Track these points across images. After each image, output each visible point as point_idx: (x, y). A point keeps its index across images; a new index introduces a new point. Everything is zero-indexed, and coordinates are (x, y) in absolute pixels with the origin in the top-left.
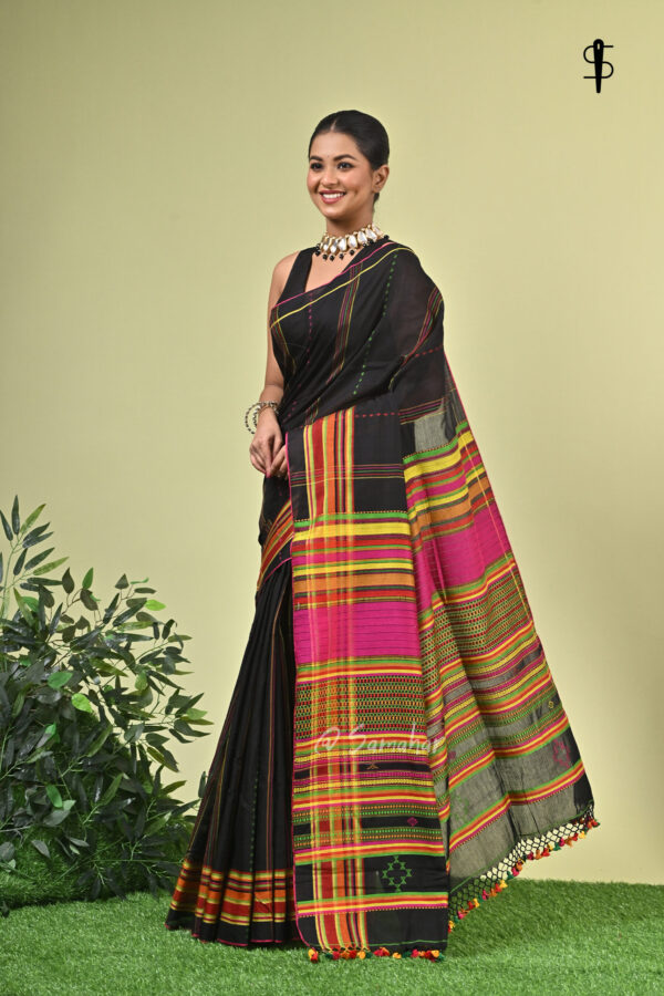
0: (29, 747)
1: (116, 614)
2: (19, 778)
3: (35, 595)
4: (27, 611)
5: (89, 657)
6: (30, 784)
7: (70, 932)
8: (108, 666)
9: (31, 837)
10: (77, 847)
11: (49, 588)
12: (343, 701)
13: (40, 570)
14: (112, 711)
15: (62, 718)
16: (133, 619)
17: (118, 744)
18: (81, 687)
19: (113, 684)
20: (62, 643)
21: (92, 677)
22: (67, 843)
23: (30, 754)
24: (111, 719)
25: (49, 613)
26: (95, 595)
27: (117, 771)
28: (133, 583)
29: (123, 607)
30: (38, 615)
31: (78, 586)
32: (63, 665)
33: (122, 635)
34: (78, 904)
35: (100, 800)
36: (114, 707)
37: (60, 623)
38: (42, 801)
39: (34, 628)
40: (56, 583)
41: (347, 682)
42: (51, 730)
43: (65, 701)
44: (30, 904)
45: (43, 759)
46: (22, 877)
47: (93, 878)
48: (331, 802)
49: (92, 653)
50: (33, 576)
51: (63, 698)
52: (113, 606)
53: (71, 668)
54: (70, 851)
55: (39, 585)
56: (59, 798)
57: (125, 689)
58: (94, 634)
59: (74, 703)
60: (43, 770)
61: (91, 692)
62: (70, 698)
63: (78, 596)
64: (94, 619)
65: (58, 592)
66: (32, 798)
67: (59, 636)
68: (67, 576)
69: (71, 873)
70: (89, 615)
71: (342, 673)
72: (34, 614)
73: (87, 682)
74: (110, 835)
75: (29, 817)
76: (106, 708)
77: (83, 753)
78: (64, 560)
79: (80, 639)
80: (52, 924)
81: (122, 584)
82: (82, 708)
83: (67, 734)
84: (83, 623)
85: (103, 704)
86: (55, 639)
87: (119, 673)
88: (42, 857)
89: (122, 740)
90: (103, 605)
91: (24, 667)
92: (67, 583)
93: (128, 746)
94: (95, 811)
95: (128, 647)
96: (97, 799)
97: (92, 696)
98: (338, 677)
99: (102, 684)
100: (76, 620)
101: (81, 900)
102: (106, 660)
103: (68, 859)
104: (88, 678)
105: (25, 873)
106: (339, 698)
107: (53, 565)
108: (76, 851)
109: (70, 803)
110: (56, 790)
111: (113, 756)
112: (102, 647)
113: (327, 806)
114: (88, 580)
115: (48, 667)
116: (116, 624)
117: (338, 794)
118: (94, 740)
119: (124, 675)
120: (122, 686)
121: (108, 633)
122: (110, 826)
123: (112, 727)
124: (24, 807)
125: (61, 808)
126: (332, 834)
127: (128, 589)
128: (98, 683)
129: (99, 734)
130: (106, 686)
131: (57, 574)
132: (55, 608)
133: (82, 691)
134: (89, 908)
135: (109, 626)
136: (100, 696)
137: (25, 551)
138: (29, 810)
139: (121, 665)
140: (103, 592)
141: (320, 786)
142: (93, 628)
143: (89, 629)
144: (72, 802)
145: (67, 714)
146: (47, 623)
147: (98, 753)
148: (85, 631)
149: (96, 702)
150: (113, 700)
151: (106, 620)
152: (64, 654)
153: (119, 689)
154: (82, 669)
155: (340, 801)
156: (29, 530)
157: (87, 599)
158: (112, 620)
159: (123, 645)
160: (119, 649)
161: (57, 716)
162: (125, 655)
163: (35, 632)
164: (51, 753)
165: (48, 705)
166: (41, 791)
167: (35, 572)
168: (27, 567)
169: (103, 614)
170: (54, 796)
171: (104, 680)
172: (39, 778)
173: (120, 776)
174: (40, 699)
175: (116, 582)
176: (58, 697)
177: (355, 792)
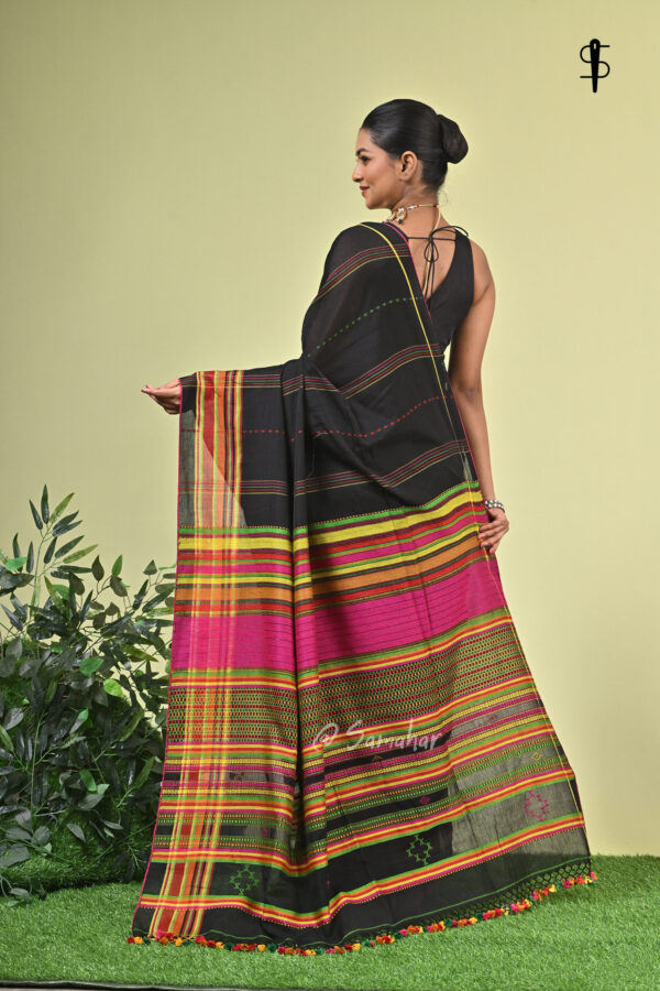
0: (63, 732)
1: (146, 599)
2: (53, 763)
3: (66, 583)
4: (57, 599)
5: (119, 642)
6: (64, 769)
7: (107, 914)
8: (138, 652)
9: (67, 820)
10: (112, 830)
11: (79, 575)
12: (219, 710)
13: (69, 558)
14: (143, 696)
15: (94, 703)
16: (163, 605)
17: (150, 728)
18: (112, 673)
19: (143, 669)
20: (93, 630)
21: (123, 663)
22: (102, 826)
23: (63, 739)
24: (143, 704)
25: (80, 600)
26: (124, 582)
27: (149, 755)
28: (161, 569)
29: (152, 593)
30: (69, 603)
31: (108, 573)
32: (94, 651)
33: (152, 621)
34: (114, 886)
35: (133, 784)
36: (145, 692)
37: (91, 610)
38: (76, 785)
39: (65, 616)
40: (85, 570)
41: (224, 692)
42: (84, 715)
43: (97, 687)
44: (66, 887)
45: (77, 744)
46: (58, 860)
47: (128, 860)
48: (196, 808)
49: (123, 639)
50: (63, 564)
51: (95, 683)
52: (143, 592)
53: (102, 654)
54: (105, 834)
55: (69, 573)
56: (94, 783)
57: (156, 674)
58: (124, 621)
59: (106, 689)
60: (76, 755)
61: (122, 677)
62: (102, 684)
63: (108, 583)
64: (124, 605)
65: (88, 580)
66: (67, 782)
67: (88, 623)
68: (97, 563)
69: (106, 856)
70: (119, 601)
71: (221, 684)
72: (65, 602)
73: (118, 667)
74: (144, 818)
75: (64, 801)
76: (137, 693)
77: (115, 737)
78: (94, 547)
79: (111, 625)
80: (89, 906)
81: (151, 570)
82: (113, 693)
83: (100, 717)
84: (113, 609)
85: (134, 689)
86: (86, 626)
87: (149, 659)
88: (78, 841)
89: (153, 724)
90: (133, 591)
91: (56, 654)
92: (97, 570)
93: (160, 730)
94: (129, 794)
95: (158, 632)
96: (130, 782)
97: (123, 681)
98: (218, 687)
99: (133, 669)
100: (106, 606)
101: (116, 881)
102: (136, 646)
103: (103, 842)
104: (119, 663)
105: (61, 856)
106: (216, 707)
107: (82, 554)
108: (110, 834)
109: (104, 787)
110: (89, 774)
111: (144, 741)
112: (131, 632)
113: (192, 811)
114: (117, 567)
115: (80, 655)
116: (145, 610)
117: (205, 800)
118: (127, 724)
119: (155, 660)
120: (153, 670)
121: (138, 619)
122: (143, 809)
123: (144, 711)
124: (59, 792)
125: (95, 792)
126: (191, 838)
127: (156, 575)
128: (129, 669)
129: (131, 718)
130: (137, 671)
131: (86, 562)
132: (85, 595)
133: (113, 677)
134: (123, 890)
135: (139, 612)
136: (131, 681)
137: (55, 540)
138: (64, 794)
139: (151, 650)
140: (132, 579)
141: (189, 791)
142: (122, 615)
143: (119, 615)
144: (106, 786)
145: (100, 699)
146: (78, 609)
147: (130, 737)
148: (115, 618)
149: (127, 687)
150: (143, 684)
151: (136, 606)
152: (95, 641)
153: (150, 674)
154: (113, 656)
155: (204, 807)
156: (59, 519)
157: (117, 586)
158: (142, 606)
159: (153, 630)
160: (149, 634)
161: (90, 702)
162: (154, 640)
163: (67, 620)
164: (84, 738)
165: (81, 691)
166: (75, 776)
167: (65, 560)
168: (57, 555)
169: (133, 600)
170: (89, 781)
171: (134, 666)
172: (73, 763)
173: (152, 760)
174: (73, 684)
175: (144, 568)
176: (90, 683)
177: (221, 799)
